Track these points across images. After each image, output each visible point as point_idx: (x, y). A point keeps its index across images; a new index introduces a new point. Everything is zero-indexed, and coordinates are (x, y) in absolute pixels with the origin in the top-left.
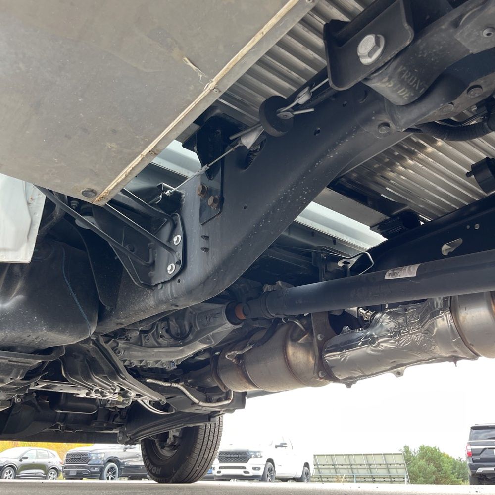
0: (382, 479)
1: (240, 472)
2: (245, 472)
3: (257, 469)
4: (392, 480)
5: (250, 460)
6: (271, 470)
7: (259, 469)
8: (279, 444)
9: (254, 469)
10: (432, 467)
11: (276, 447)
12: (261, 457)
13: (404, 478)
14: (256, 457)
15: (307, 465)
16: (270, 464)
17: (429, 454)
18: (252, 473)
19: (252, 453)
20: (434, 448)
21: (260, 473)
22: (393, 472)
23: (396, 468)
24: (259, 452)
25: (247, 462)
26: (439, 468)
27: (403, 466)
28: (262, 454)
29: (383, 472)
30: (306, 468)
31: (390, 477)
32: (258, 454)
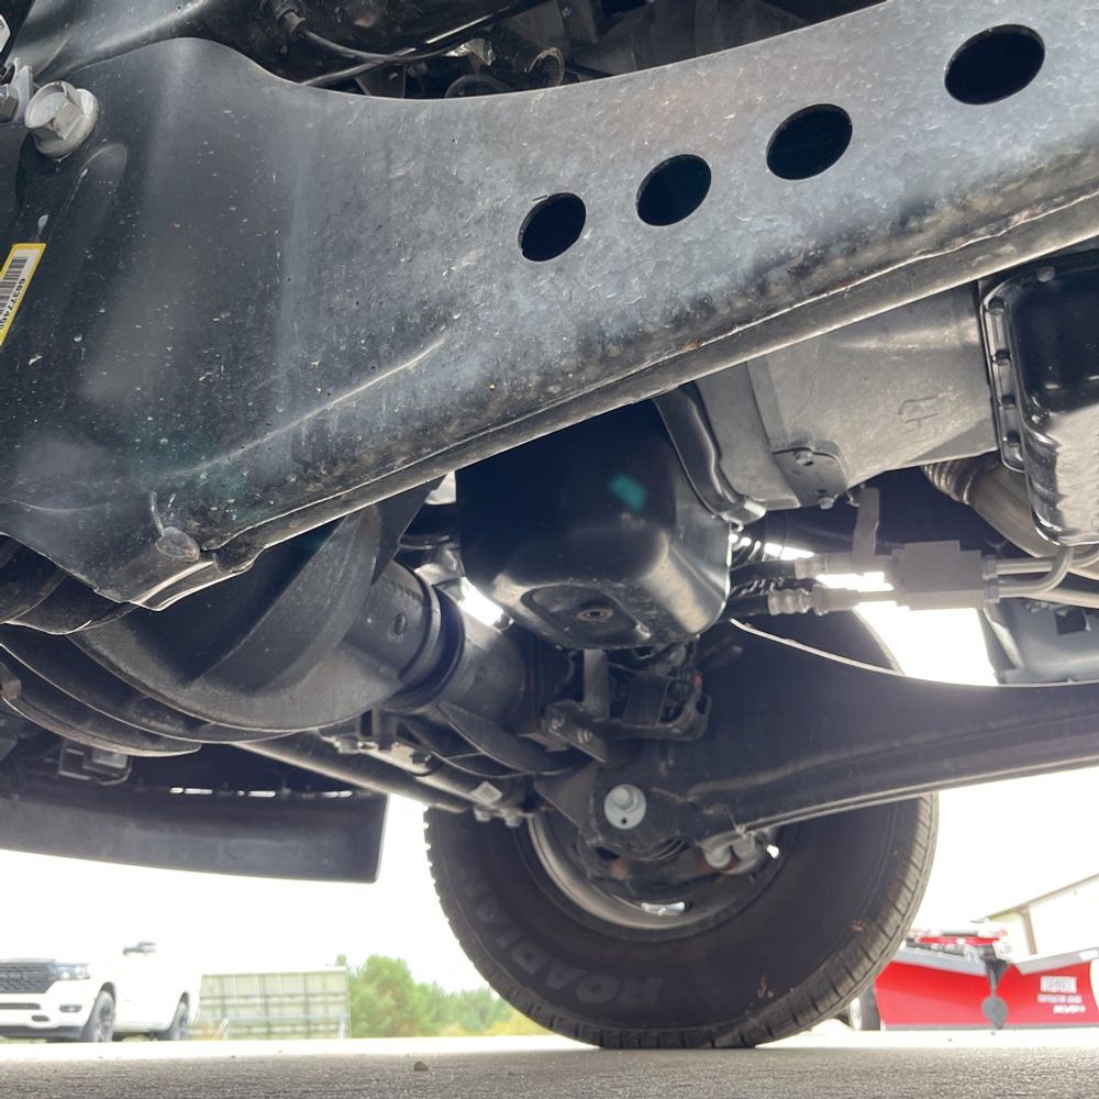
0: (288, 1029)
1: (22, 1018)
2: (35, 1018)
3: (72, 1009)
4: (309, 1029)
5: (56, 983)
6: (106, 1013)
7: (78, 1009)
8: (133, 944)
9: (64, 1009)
10: (388, 1000)
11: (126, 951)
12: (88, 978)
13: (338, 1023)
14: (73, 977)
15: (185, 998)
16: (106, 996)
17: (386, 973)
18: (57, 1020)
19: (64, 969)
20: (398, 960)
21: (79, 1019)
22: (317, 1012)
23: (326, 1004)
24: (81, 965)
25: (44, 992)
26: (401, 1001)
27: (341, 998)
28: (90, 971)
29: (294, 1013)
30: (183, 1006)
31: (308, 1023)
32: (78, 970)
